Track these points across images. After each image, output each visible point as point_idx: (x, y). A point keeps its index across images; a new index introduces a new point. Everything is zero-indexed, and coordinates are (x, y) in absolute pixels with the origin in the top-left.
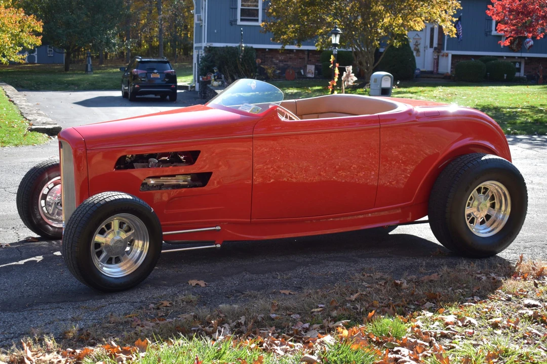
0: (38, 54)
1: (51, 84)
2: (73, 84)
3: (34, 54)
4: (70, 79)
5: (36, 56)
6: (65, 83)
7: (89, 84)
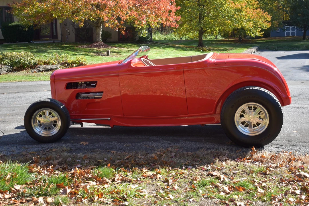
0: (297, 31)
1: (285, 47)
2: (296, 47)
3: (295, 31)
4: (297, 44)
5: (296, 32)
6: (293, 47)
7: (306, 47)
